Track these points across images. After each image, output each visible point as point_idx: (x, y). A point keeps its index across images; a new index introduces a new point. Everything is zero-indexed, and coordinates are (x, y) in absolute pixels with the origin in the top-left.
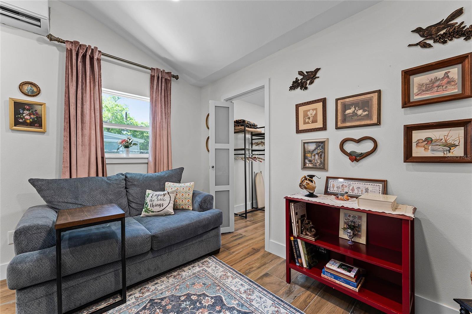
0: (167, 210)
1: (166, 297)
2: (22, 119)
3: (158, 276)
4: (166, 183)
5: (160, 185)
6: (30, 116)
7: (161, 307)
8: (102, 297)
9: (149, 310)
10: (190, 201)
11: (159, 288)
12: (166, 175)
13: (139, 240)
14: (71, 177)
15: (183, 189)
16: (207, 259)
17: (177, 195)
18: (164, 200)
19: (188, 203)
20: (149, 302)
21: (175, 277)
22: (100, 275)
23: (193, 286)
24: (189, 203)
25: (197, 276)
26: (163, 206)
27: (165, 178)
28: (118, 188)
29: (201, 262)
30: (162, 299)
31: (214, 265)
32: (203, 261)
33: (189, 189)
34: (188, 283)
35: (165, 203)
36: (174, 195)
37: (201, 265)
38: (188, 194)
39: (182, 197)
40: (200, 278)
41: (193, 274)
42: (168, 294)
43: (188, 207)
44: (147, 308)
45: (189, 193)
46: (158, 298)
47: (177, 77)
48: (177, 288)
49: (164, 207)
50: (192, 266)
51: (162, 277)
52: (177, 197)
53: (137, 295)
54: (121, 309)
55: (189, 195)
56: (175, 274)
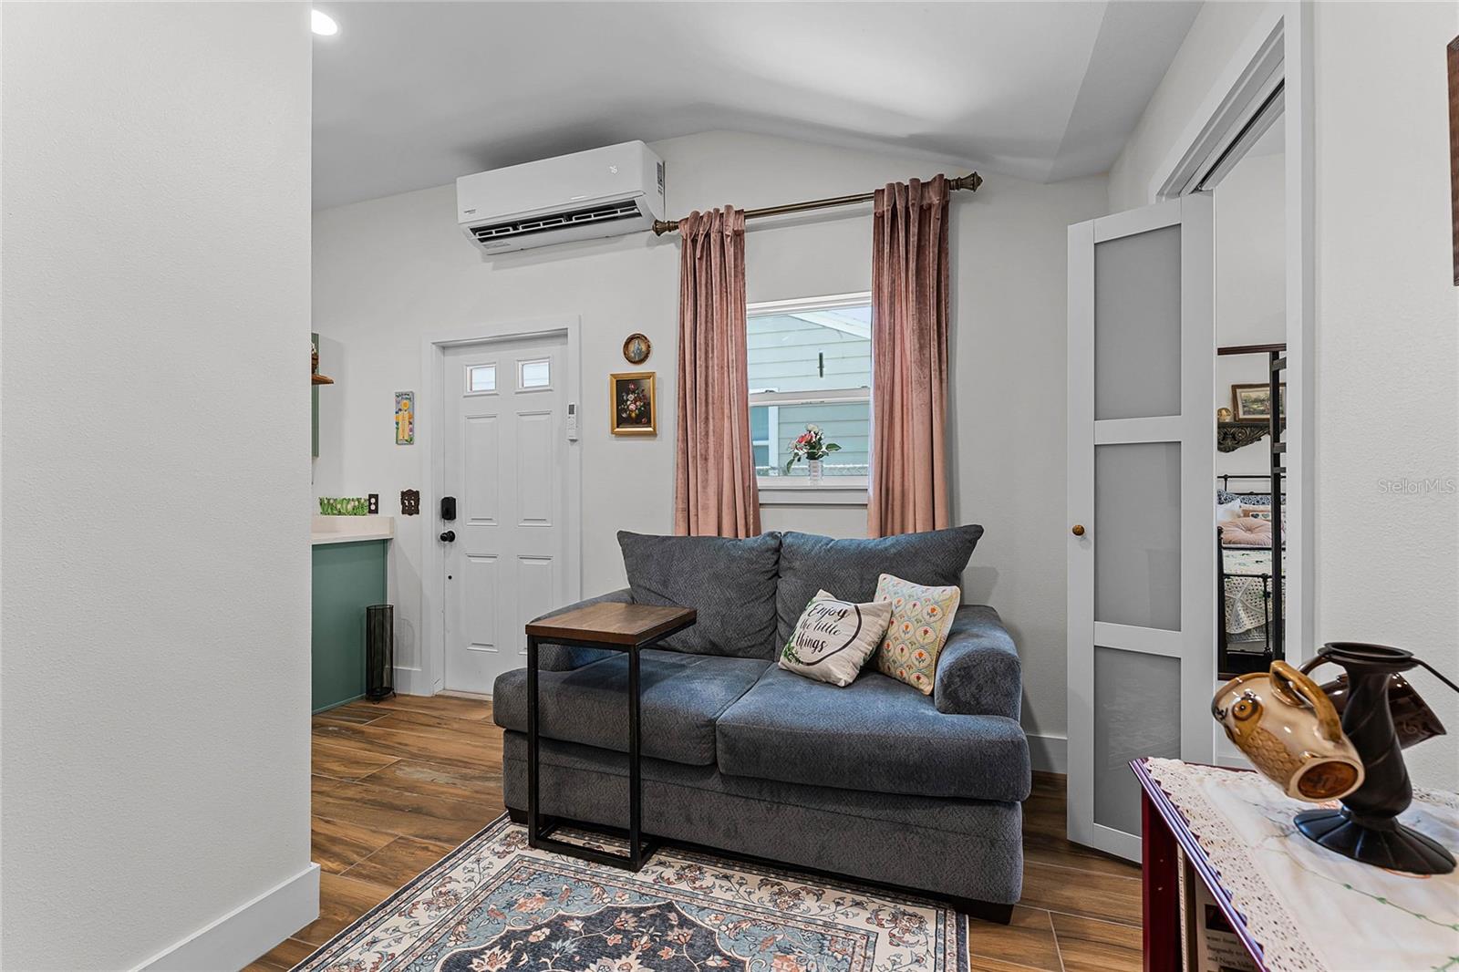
0: (829, 668)
1: (697, 925)
2: (626, 412)
3: (752, 862)
4: (882, 576)
5: (862, 579)
6: (635, 404)
7: (658, 939)
8: (601, 825)
9: (636, 924)
10: (925, 655)
11: (717, 893)
12: (893, 551)
13: (678, 722)
14: (689, 534)
15: (915, 605)
16: (929, 914)
17: (891, 623)
18: (833, 632)
19: (917, 663)
20: (659, 907)
21: (780, 893)
22: (608, 770)
23: (776, 957)
24: (922, 665)
25: (825, 939)
26: (821, 649)
27: (887, 558)
28: (749, 571)
29: (899, 906)
30: (684, 922)
31: (920, 950)
32: (910, 909)
33: (933, 610)
34: (780, 938)
35: (833, 643)
36: (881, 622)
37: (884, 916)
38: (922, 629)
39: (903, 635)
40: (826, 951)
41: (825, 924)
42: (707, 921)
43: (918, 678)
44: (643, 915)
45: (928, 624)
46: (683, 912)
47: (974, 182)
48: (743, 925)
49: (825, 652)
50: (859, 898)
51: (755, 872)
52: (892, 631)
53: (669, 873)
54: (616, 878)
55: (926, 632)
56: (791, 885)
